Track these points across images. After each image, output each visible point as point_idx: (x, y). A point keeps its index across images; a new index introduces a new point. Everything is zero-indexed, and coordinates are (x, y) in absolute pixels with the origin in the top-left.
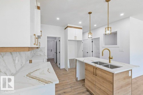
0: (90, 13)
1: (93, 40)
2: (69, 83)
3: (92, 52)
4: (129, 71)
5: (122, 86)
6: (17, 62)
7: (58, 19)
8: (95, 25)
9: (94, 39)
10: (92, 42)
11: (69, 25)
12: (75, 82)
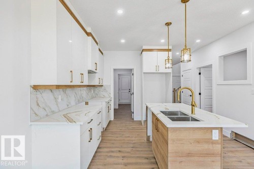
0: (168, 24)
1: (201, 69)
2: (134, 142)
3: (200, 94)
4: (214, 131)
5: (189, 154)
6: (59, 100)
7: (123, 41)
8: (198, 41)
9: (204, 67)
10: (200, 74)
11: (144, 47)
12: (143, 143)
